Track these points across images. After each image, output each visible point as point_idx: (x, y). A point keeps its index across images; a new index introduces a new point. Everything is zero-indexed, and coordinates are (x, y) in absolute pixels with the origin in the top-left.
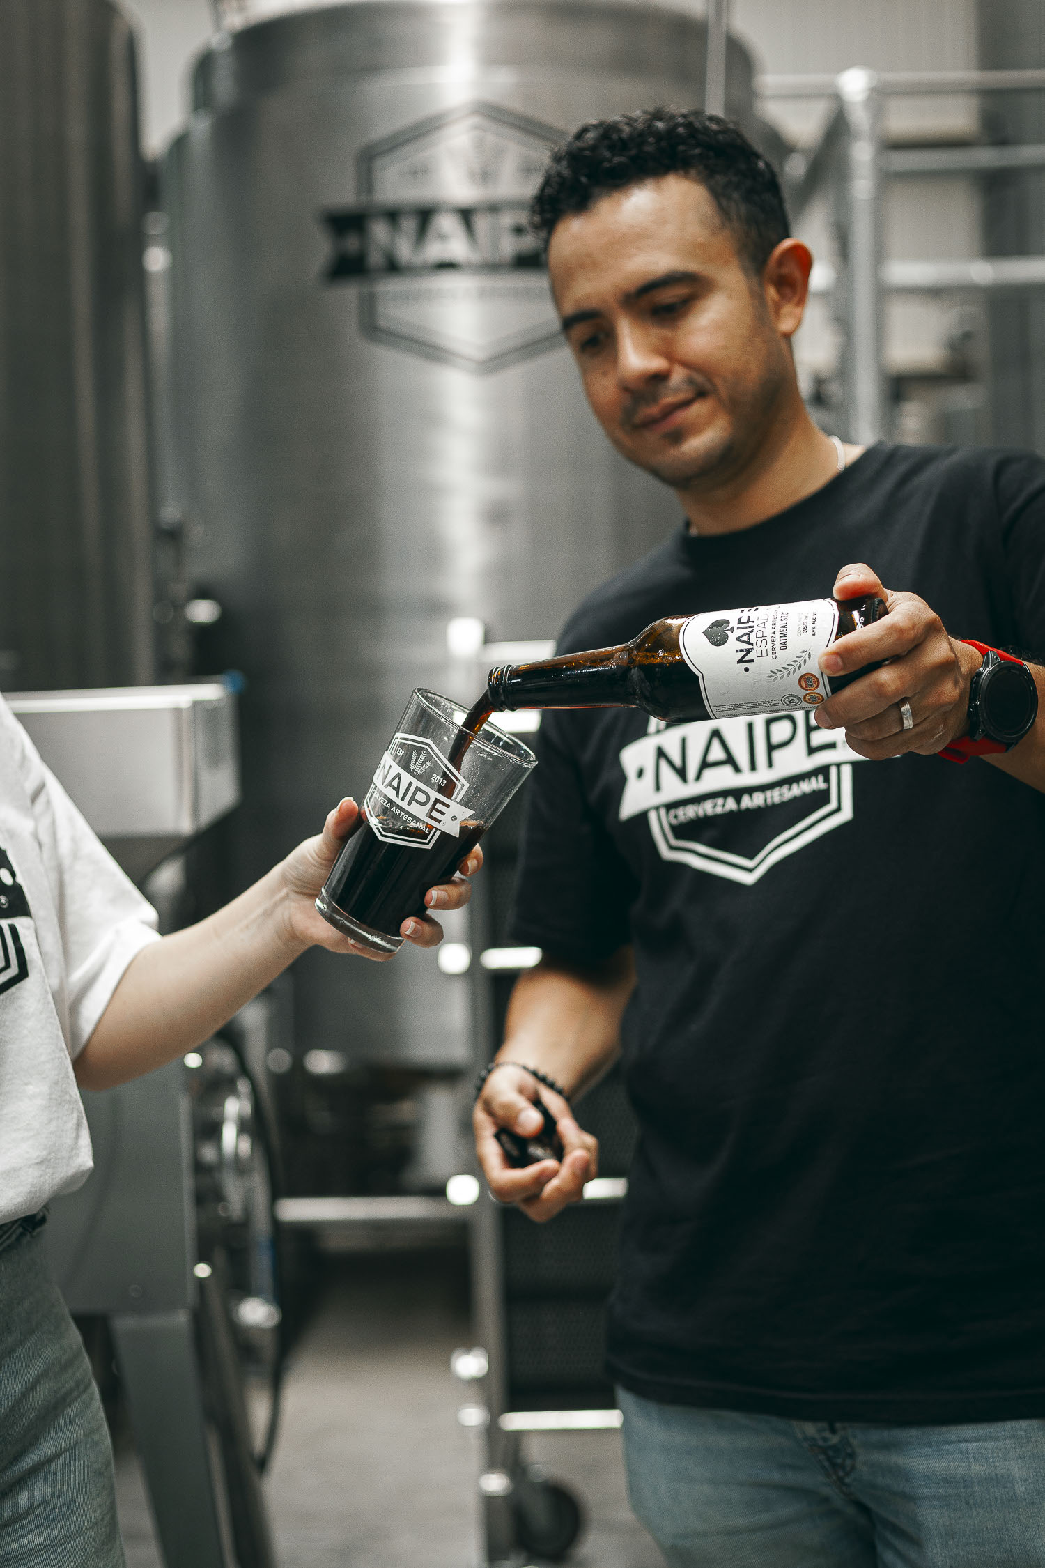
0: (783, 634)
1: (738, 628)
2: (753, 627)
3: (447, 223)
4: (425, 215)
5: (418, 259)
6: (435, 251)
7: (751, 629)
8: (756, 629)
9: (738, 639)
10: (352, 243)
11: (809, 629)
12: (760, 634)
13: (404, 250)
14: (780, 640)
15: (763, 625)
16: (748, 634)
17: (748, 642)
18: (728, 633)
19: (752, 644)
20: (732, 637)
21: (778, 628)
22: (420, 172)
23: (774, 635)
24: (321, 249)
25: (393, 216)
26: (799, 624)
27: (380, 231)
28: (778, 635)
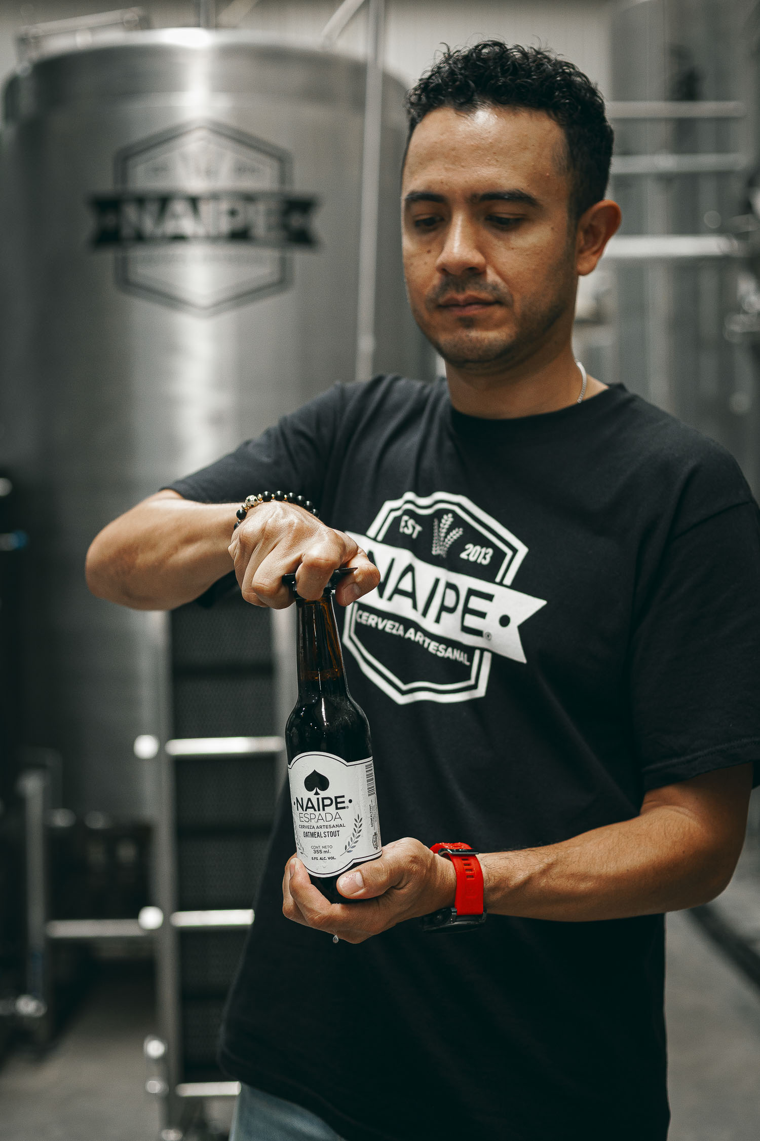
0: (313, 835)
1: (318, 799)
2: (319, 810)
3: (180, 207)
4: (164, 201)
5: (159, 231)
6: (170, 227)
7: (317, 809)
8: (317, 813)
9: (309, 800)
10: (110, 220)
11: (316, 855)
12: (313, 816)
13: (149, 225)
14: (309, 832)
15: (320, 818)
16: (313, 807)
17: (307, 808)
18: (314, 791)
19: (306, 810)
20: (311, 795)
21: (317, 830)
22: (161, 170)
23: (312, 827)
24: (88, 224)
25: (141, 201)
26: (321, 847)
27: (131, 212)
28: (312, 831)
